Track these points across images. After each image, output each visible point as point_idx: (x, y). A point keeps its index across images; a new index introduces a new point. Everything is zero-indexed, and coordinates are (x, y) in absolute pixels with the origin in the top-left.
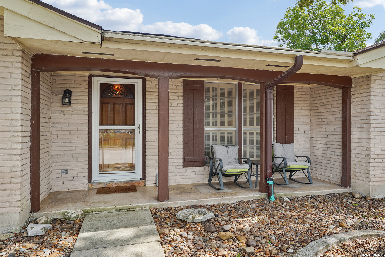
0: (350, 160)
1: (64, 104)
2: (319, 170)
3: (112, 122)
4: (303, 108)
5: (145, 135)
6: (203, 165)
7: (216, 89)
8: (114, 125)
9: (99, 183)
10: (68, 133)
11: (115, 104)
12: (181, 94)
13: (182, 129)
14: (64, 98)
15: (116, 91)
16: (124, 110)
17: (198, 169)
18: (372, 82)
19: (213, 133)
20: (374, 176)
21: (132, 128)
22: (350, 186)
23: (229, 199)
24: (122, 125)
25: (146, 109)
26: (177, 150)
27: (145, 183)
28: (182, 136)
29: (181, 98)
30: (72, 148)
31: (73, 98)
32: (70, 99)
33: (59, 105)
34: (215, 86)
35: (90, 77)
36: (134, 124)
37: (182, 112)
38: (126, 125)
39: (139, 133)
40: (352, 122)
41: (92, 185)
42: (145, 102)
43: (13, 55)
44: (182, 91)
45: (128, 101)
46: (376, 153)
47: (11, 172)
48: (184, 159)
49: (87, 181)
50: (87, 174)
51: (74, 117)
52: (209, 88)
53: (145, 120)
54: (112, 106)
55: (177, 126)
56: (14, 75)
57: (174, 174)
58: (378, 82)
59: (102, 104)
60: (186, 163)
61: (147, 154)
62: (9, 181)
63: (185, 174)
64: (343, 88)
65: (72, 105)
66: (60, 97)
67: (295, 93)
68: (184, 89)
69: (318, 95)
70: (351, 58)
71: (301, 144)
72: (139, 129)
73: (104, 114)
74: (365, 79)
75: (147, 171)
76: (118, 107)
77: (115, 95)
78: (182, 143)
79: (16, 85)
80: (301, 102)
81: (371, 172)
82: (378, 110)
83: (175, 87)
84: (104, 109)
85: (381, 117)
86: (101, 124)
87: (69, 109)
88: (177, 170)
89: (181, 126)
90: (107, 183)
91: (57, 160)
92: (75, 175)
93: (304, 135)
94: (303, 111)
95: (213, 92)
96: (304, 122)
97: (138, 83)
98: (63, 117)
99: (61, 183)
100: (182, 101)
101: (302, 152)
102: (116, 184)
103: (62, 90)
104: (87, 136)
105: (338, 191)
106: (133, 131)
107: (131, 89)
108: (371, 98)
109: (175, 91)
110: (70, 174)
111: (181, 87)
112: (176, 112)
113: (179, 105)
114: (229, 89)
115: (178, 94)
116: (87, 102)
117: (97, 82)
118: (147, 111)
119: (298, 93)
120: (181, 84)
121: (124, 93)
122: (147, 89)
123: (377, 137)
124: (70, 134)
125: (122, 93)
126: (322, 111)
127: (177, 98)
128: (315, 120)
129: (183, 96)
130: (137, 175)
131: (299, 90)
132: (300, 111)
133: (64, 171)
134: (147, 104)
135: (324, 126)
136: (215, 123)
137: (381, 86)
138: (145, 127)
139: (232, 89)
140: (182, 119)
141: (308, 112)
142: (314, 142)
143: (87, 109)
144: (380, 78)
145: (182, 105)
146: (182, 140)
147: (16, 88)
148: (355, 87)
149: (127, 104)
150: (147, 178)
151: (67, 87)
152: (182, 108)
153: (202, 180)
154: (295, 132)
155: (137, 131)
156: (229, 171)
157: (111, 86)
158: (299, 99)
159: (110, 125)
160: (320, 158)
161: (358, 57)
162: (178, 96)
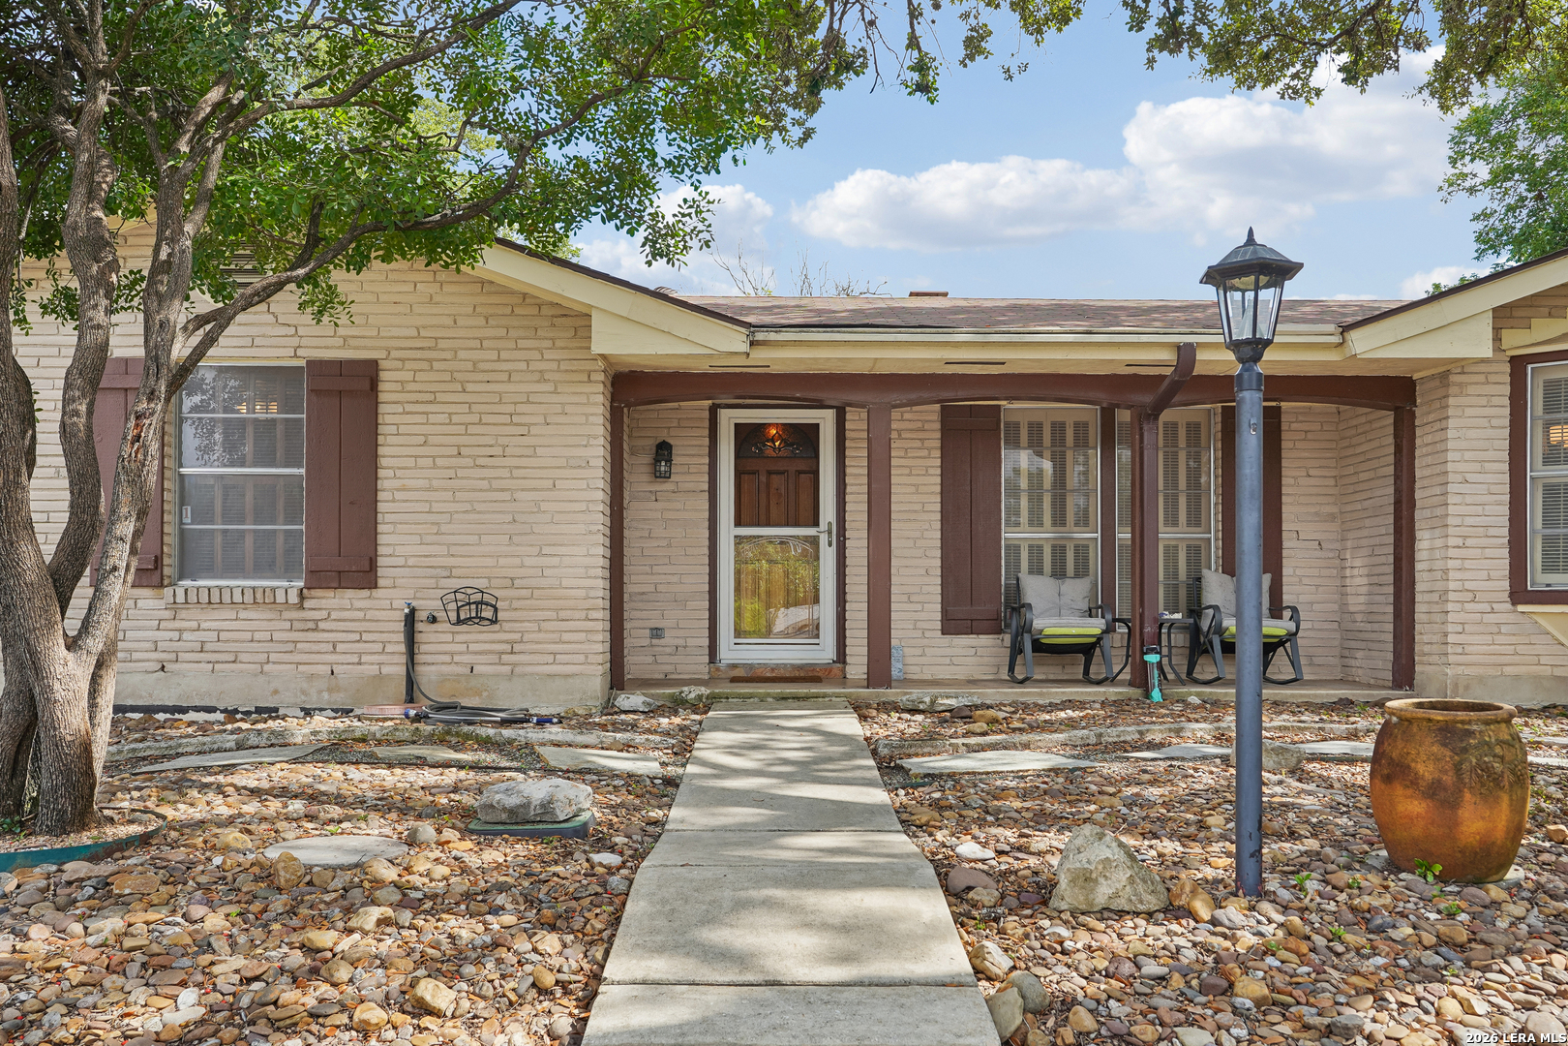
0: (1413, 612)
1: (659, 476)
2: (1359, 654)
3: (763, 518)
4: (1312, 472)
5: (845, 548)
6: (999, 632)
7: (1040, 425)
8: (768, 524)
9: (734, 666)
10: (664, 543)
11: (769, 473)
12: (938, 444)
13: (938, 535)
14: (657, 461)
15: (773, 440)
16: (791, 487)
17: (985, 640)
18: (1453, 390)
19: (1031, 547)
20: (1460, 650)
21: (811, 531)
22: (1411, 686)
23: (1041, 694)
24: (787, 525)
25: (845, 485)
26: (925, 589)
27: (843, 671)
28: (938, 553)
29: (938, 453)
30: (675, 579)
31: (676, 460)
32: (669, 461)
33: (645, 478)
34: (1035, 419)
35: (713, 411)
36: (816, 524)
37: (938, 489)
38: (797, 524)
39: (830, 545)
40: (1418, 504)
41: (718, 669)
42: (844, 466)
43: (590, 381)
44: (939, 435)
45: (802, 465)
46: (1468, 585)
47: (587, 598)
48: (944, 612)
49: (706, 659)
50: (706, 642)
51: (679, 506)
52: (1018, 423)
53: (845, 511)
54: (763, 479)
55: (927, 526)
56: (591, 418)
57: (919, 652)
58: (1471, 390)
59: (739, 474)
60: (953, 624)
61: (848, 597)
62: (583, 615)
63: (948, 651)
64: (1396, 409)
65: (673, 478)
66: (647, 459)
67: (1284, 427)
68: (944, 430)
69: (1353, 432)
70: (1336, 339)
71: (1305, 581)
72: (830, 532)
73: (745, 499)
74: (1437, 383)
75: (848, 641)
76: (777, 481)
77: (769, 452)
78: (939, 572)
79: (595, 437)
80: (1306, 455)
81: (1451, 639)
82: (1477, 467)
83: (920, 424)
84: (745, 486)
85: (1485, 486)
86: (738, 523)
87: (668, 486)
88: (926, 642)
89: (938, 525)
90: (751, 666)
91: (640, 605)
92: (681, 642)
93: (1319, 554)
94: (1312, 481)
95: (1030, 434)
96: (1317, 514)
97: (825, 419)
98: (653, 505)
99: (650, 659)
100: (938, 462)
101: (1312, 603)
102: (773, 670)
103: (651, 443)
104: (706, 551)
105: (1369, 695)
106: (814, 541)
107: (808, 435)
108: (1451, 434)
109: (921, 435)
110: (669, 639)
111: (938, 426)
112: (922, 489)
113: (931, 471)
114: (1077, 425)
115: (927, 444)
116: (706, 468)
117: (728, 419)
118: (849, 489)
119: (1294, 426)
120: (936, 417)
121: (792, 445)
122: (848, 434)
123: (1469, 542)
124: (669, 546)
125: (787, 445)
126: (1363, 476)
127: (925, 453)
128: (1349, 508)
129: (942, 448)
130: (824, 651)
131: (1301, 418)
132: (1303, 481)
133: (657, 633)
134: (848, 471)
135: (1367, 522)
136: (1036, 521)
137: (1483, 401)
138: (845, 530)
139: (1086, 425)
140: (938, 507)
141: (1332, 482)
142: (1348, 572)
143: (706, 487)
144: (1481, 378)
145: (939, 471)
146: (938, 563)
147: (595, 442)
148: (1422, 404)
149: (800, 472)
150: (848, 659)
151: (663, 436)
152: (938, 480)
153: (995, 670)
154: (1285, 544)
155: (823, 539)
156: (1048, 631)
157: (759, 429)
158: (1299, 445)
159: (758, 525)
160: (1359, 617)
161: (1354, 335)
162: (929, 449)
